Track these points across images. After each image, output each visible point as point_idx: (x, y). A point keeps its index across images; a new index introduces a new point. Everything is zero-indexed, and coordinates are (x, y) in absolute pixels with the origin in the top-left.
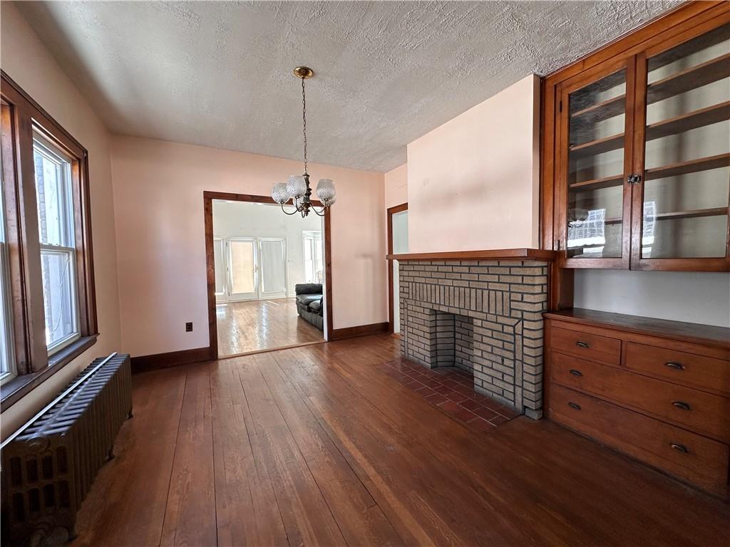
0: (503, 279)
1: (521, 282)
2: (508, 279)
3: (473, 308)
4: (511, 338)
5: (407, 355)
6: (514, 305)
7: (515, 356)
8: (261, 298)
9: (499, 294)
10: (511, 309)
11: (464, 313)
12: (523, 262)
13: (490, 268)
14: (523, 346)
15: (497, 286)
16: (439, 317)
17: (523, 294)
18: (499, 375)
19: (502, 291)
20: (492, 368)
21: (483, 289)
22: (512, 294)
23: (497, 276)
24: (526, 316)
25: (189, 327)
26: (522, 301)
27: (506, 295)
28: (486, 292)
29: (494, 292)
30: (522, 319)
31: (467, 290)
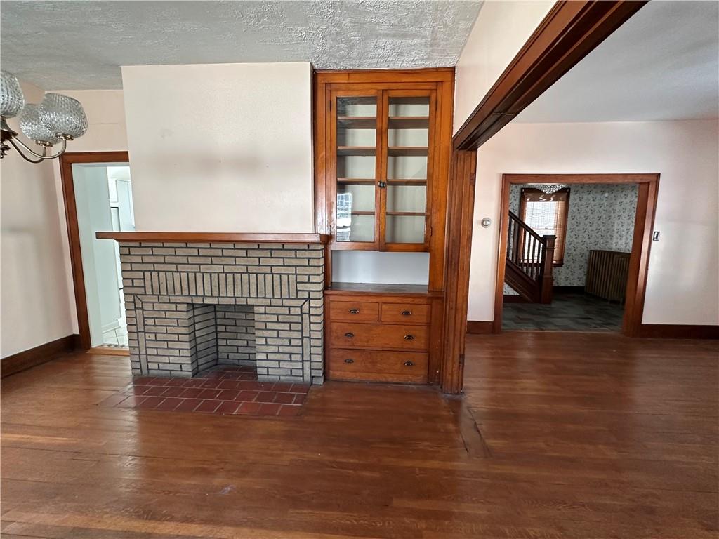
0: (288, 262)
1: (307, 264)
2: (295, 262)
3: (253, 294)
4: (298, 319)
5: (145, 371)
6: (300, 287)
7: (302, 335)
9: (285, 278)
10: (297, 291)
11: (241, 302)
12: (308, 246)
13: (273, 252)
14: (310, 323)
15: (283, 270)
16: (197, 312)
17: (309, 275)
18: (287, 357)
19: (288, 275)
20: (279, 352)
21: (265, 274)
22: (298, 276)
23: (282, 260)
24: (313, 295)
26: (309, 282)
27: (292, 278)
28: (269, 277)
29: (278, 276)
30: (309, 299)
31: (245, 277)
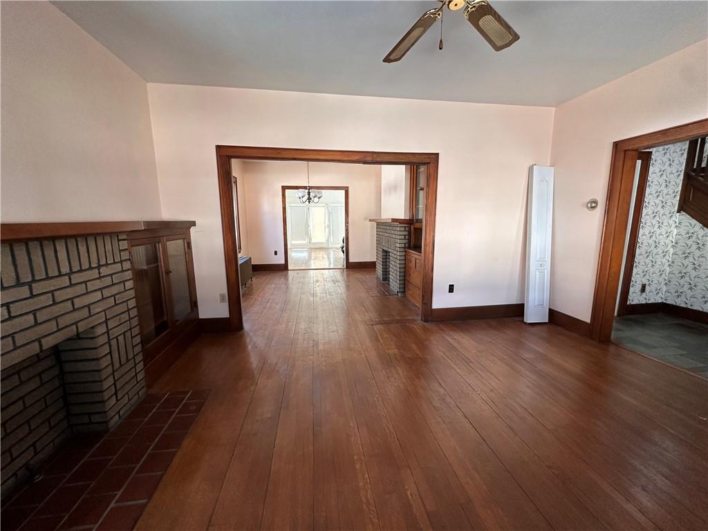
3: (390, 247)
8: (330, 246)
25: (276, 253)
